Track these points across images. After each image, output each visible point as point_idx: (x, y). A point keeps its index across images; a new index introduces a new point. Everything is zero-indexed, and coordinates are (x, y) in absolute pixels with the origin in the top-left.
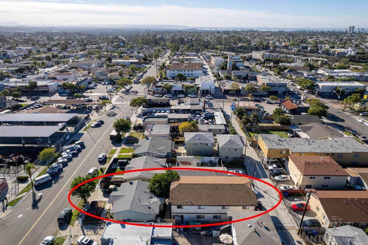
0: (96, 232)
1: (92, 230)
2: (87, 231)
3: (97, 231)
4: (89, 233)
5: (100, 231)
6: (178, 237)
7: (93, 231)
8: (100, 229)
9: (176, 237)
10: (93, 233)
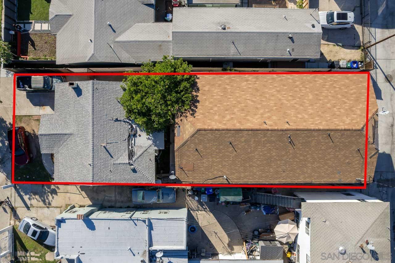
0: (47, 201)
1: (37, 197)
2: (30, 199)
3: (47, 199)
4: (34, 202)
5: (53, 198)
6: (197, 210)
7: (40, 197)
8: (52, 195)
9: (193, 210)
10: (41, 204)
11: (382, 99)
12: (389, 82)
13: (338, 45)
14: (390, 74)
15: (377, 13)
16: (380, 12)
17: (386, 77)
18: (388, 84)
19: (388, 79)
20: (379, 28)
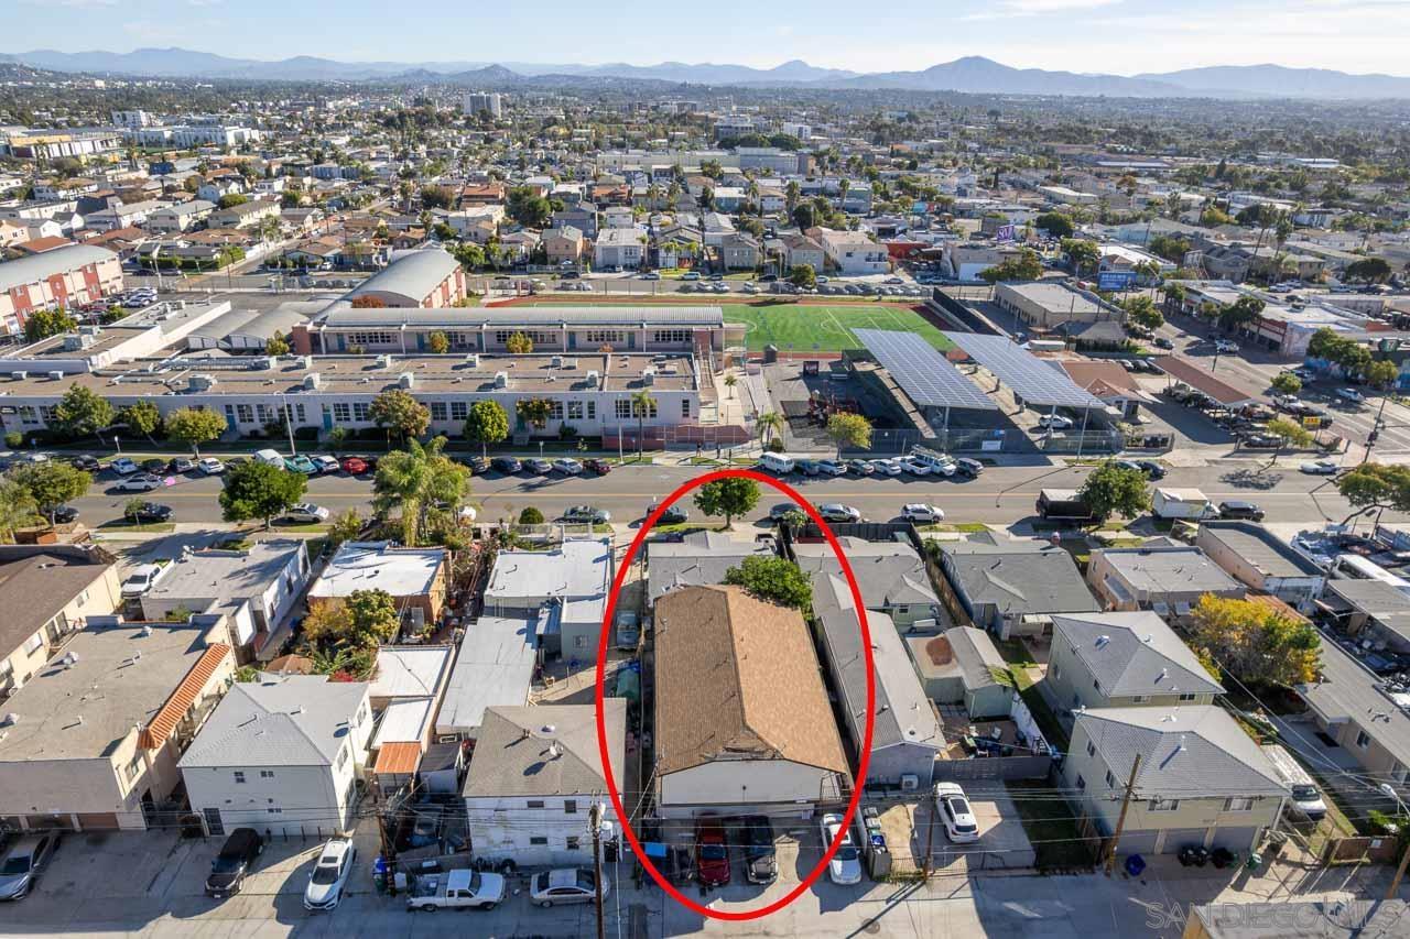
11: (822, 912)
12: (864, 927)
13: (913, 832)
14: (883, 929)
15: (1007, 901)
16: (1012, 906)
17: (873, 921)
18: (860, 926)
19: (869, 925)
20: (976, 903)
